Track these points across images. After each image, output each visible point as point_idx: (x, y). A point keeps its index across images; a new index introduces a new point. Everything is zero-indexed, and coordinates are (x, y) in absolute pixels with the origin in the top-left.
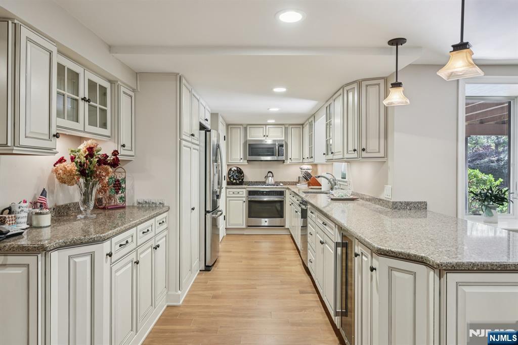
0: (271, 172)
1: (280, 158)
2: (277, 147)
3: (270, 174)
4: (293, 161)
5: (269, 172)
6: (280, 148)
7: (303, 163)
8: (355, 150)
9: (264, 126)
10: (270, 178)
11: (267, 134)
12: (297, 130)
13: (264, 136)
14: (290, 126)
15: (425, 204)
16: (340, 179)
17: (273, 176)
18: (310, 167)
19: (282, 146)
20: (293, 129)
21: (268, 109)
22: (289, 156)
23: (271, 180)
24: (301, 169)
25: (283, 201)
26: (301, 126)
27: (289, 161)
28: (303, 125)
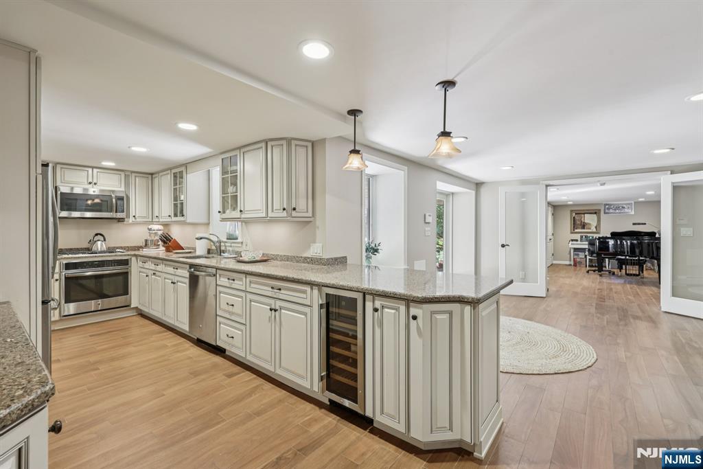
0: (101, 235)
1: (119, 215)
2: (114, 200)
3: (99, 237)
4: (137, 220)
5: (97, 235)
6: (119, 202)
7: (152, 222)
8: (284, 209)
9: (90, 170)
10: (99, 243)
11: (95, 181)
12: (144, 180)
13: (90, 183)
14: (134, 174)
15: (345, 258)
16: (225, 240)
17: (105, 240)
18: (161, 227)
19: (121, 199)
20: (137, 179)
21: (129, 147)
22: (132, 213)
23: (102, 245)
24: (150, 230)
25: (127, 273)
26: (150, 176)
27: (131, 220)
28: (152, 174)
